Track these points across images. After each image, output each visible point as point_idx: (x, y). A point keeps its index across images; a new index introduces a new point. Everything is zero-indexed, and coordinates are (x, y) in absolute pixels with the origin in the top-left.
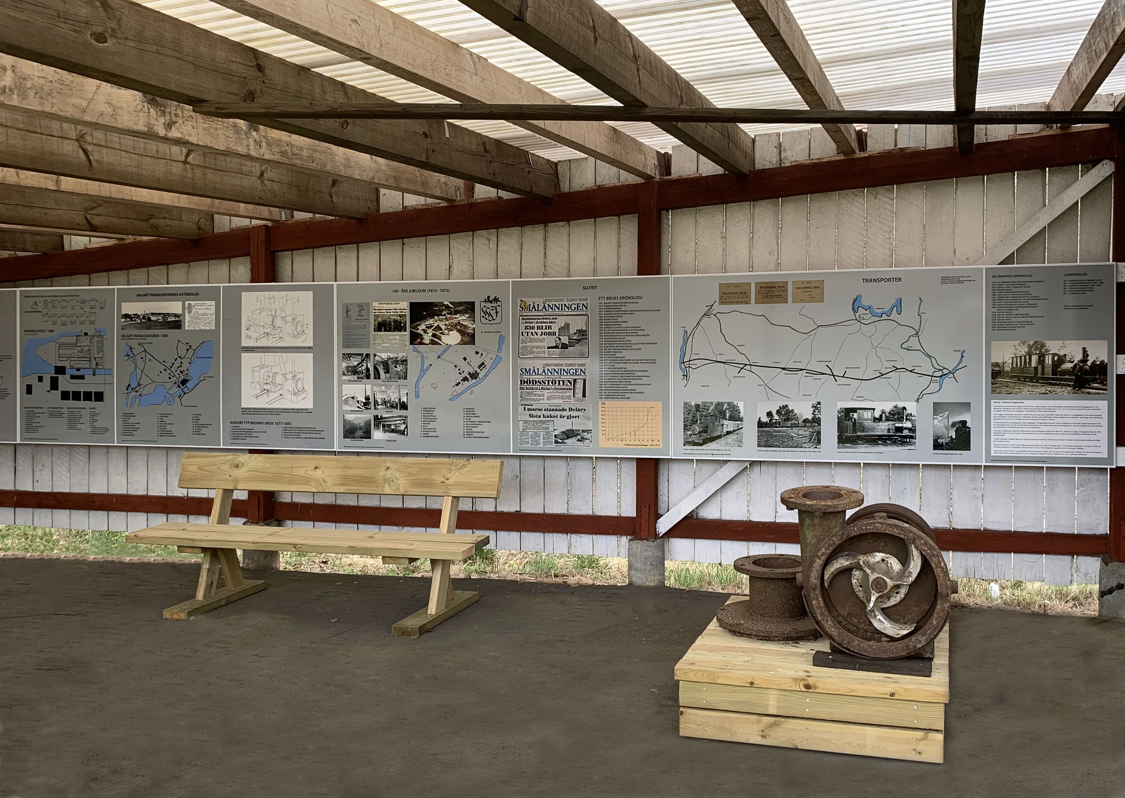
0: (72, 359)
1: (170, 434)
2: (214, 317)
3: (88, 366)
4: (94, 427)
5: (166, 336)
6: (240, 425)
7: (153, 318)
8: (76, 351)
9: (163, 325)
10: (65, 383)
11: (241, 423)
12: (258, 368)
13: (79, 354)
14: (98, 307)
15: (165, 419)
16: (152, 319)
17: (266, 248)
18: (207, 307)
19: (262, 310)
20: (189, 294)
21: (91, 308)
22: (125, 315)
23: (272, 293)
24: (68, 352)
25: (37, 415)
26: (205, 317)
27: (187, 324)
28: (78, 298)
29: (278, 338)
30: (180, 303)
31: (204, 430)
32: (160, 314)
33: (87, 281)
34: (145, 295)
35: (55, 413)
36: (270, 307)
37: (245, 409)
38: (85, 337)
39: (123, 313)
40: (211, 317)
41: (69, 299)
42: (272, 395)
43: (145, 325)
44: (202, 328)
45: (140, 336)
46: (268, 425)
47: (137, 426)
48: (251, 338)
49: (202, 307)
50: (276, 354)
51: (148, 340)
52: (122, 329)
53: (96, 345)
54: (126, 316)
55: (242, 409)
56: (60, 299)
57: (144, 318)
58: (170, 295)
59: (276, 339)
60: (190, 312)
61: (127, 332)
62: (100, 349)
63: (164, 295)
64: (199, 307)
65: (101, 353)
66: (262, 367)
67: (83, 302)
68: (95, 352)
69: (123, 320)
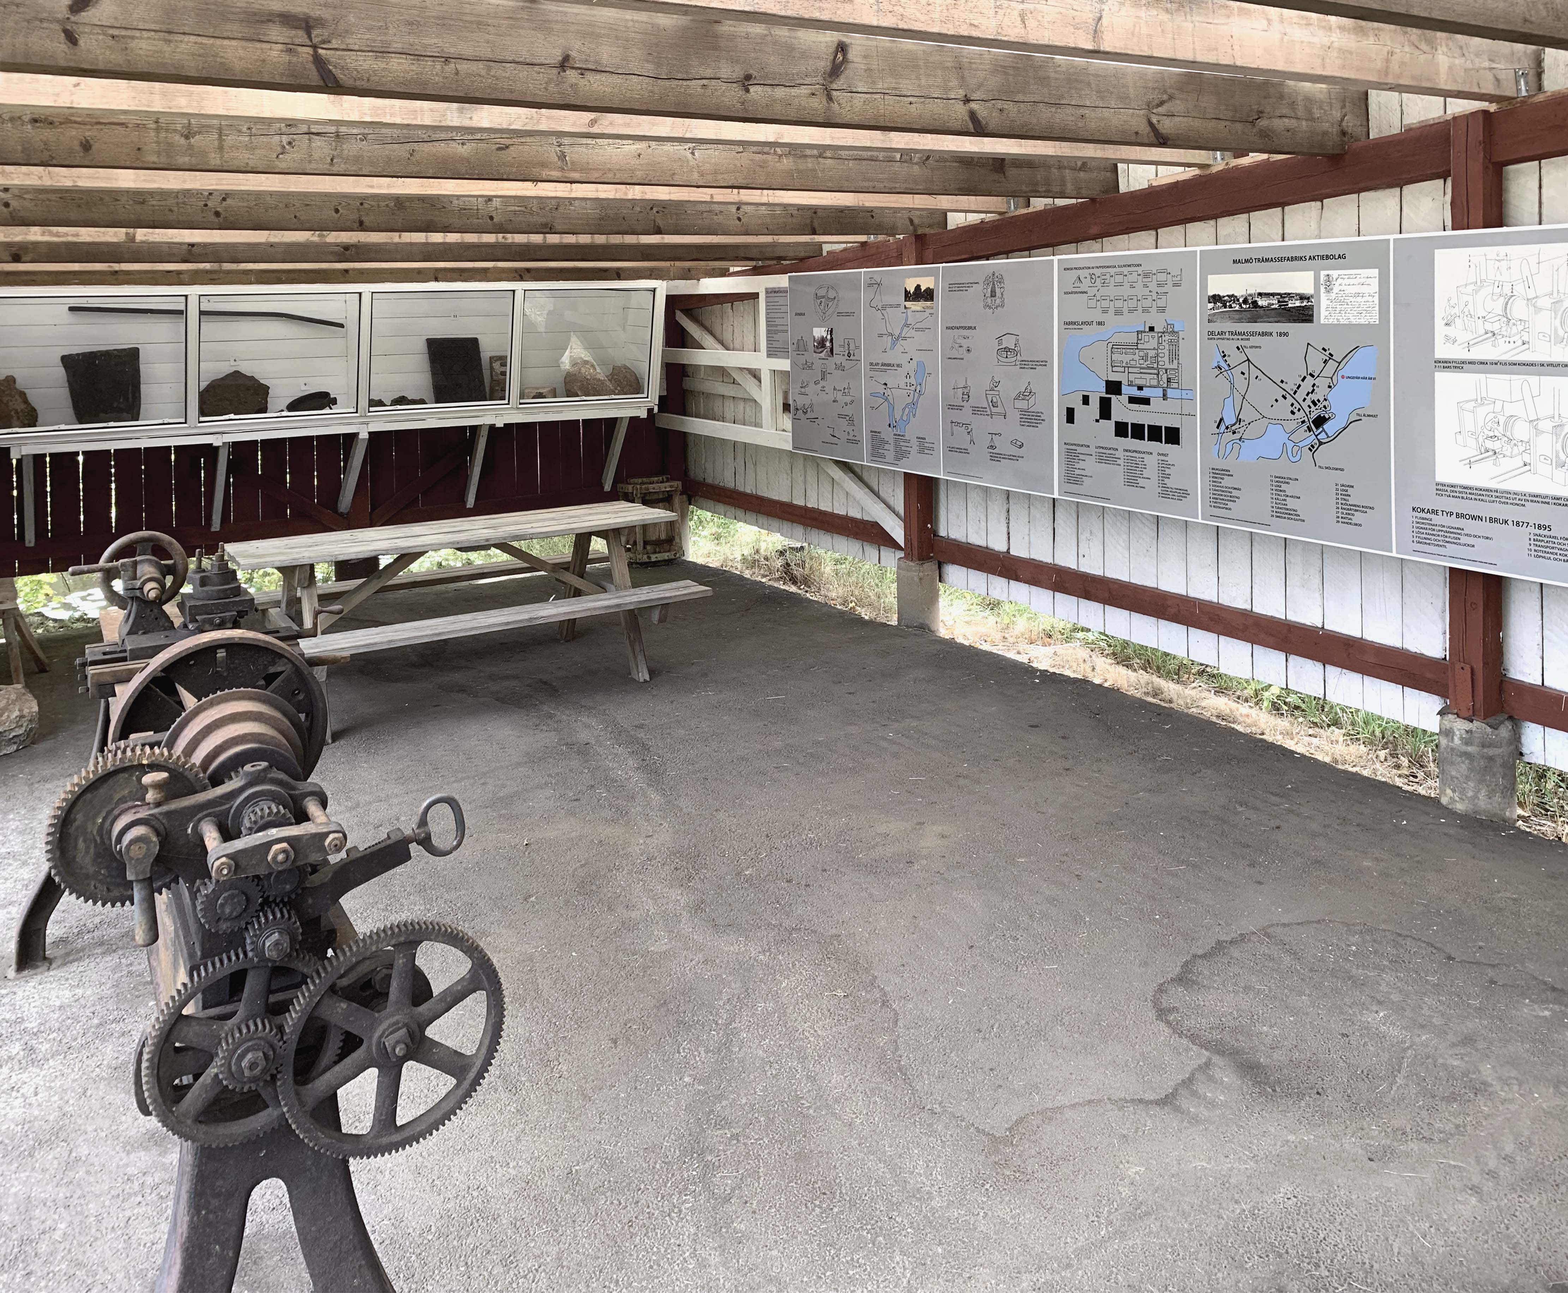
0: (1131, 370)
1: (1292, 515)
2: (1376, 299)
3: (1154, 383)
4: (1164, 486)
5: (1286, 334)
6: (1432, 516)
7: (1262, 302)
8: (1136, 357)
9: (1280, 315)
10: (1122, 411)
11: (1435, 512)
12: (1473, 404)
13: (1142, 362)
14: (1170, 283)
15: (1284, 487)
16: (1260, 303)
17: (1485, 157)
18: (1362, 281)
19: (1479, 285)
20: (1328, 257)
21: (1159, 285)
22: (1214, 296)
23: (1503, 250)
24: (1126, 358)
25: (1081, 457)
26: (1359, 299)
27: (1323, 313)
28: (1140, 270)
29: (1520, 343)
30: (1311, 274)
31: (1358, 517)
32: (1273, 295)
33: (1153, 240)
34: (1247, 261)
35: (1106, 456)
36: (1499, 278)
37: (1443, 485)
38: (1151, 334)
39: (1211, 293)
40: (1370, 299)
41: (1126, 270)
42: (1506, 464)
43: (1248, 315)
44: (1354, 321)
45: (1240, 334)
46: (1495, 525)
47: (1235, 493)
48: (1455, 341)
49: (1351, 281)
50: (1514, 377)
51: (1255, 340)
52: (1209, 321)
53: (1167, 347)
54: (1215, 299)
55: (1437, 484)
56: (1112, 271)
57: (1245, 301)
58: (1293, 259)
59: (1512, 345)
60: (1329, 290)
61: (1217, 327)
62: (1174, 356)
63: (1281, 260)
64: (1347, 281)
65: (1175, 362)
66: (1481, 401)
67: (1146, 275)
68: (1166, 359)
69: (1211, 305)
